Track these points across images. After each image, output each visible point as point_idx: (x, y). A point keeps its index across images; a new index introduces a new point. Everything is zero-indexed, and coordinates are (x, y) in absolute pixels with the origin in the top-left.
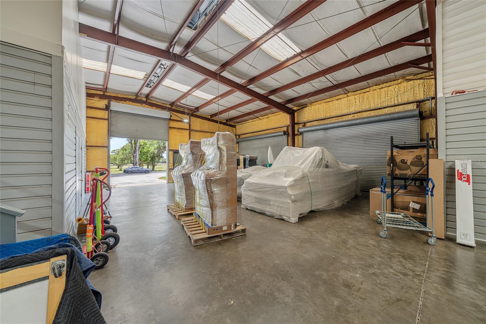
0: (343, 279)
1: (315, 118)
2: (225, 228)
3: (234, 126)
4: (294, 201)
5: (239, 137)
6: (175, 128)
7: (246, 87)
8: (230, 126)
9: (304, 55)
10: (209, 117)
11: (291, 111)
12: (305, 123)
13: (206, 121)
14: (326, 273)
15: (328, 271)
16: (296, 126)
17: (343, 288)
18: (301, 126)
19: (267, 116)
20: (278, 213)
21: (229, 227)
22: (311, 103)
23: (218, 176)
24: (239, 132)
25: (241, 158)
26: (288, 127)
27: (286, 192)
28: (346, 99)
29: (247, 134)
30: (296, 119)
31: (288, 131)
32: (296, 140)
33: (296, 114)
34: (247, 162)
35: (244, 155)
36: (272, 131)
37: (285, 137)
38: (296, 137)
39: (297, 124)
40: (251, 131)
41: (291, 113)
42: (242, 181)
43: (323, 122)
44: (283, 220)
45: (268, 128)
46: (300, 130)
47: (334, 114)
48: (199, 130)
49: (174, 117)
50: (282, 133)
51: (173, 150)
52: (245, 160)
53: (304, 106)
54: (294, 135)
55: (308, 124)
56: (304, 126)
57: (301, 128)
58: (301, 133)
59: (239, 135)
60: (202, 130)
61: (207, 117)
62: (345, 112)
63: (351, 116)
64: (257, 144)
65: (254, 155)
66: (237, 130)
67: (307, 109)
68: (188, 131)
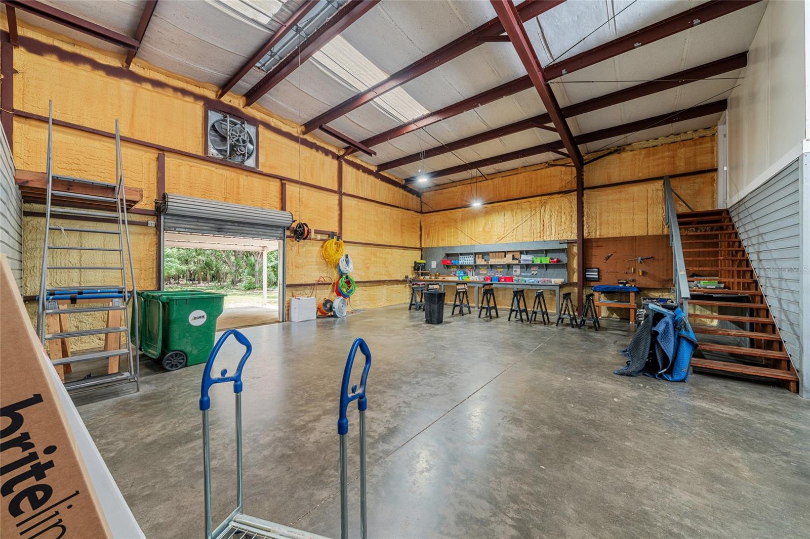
0: (522, 427)
14: (545, 434)
15: (544, 436)
17: (520, 418)
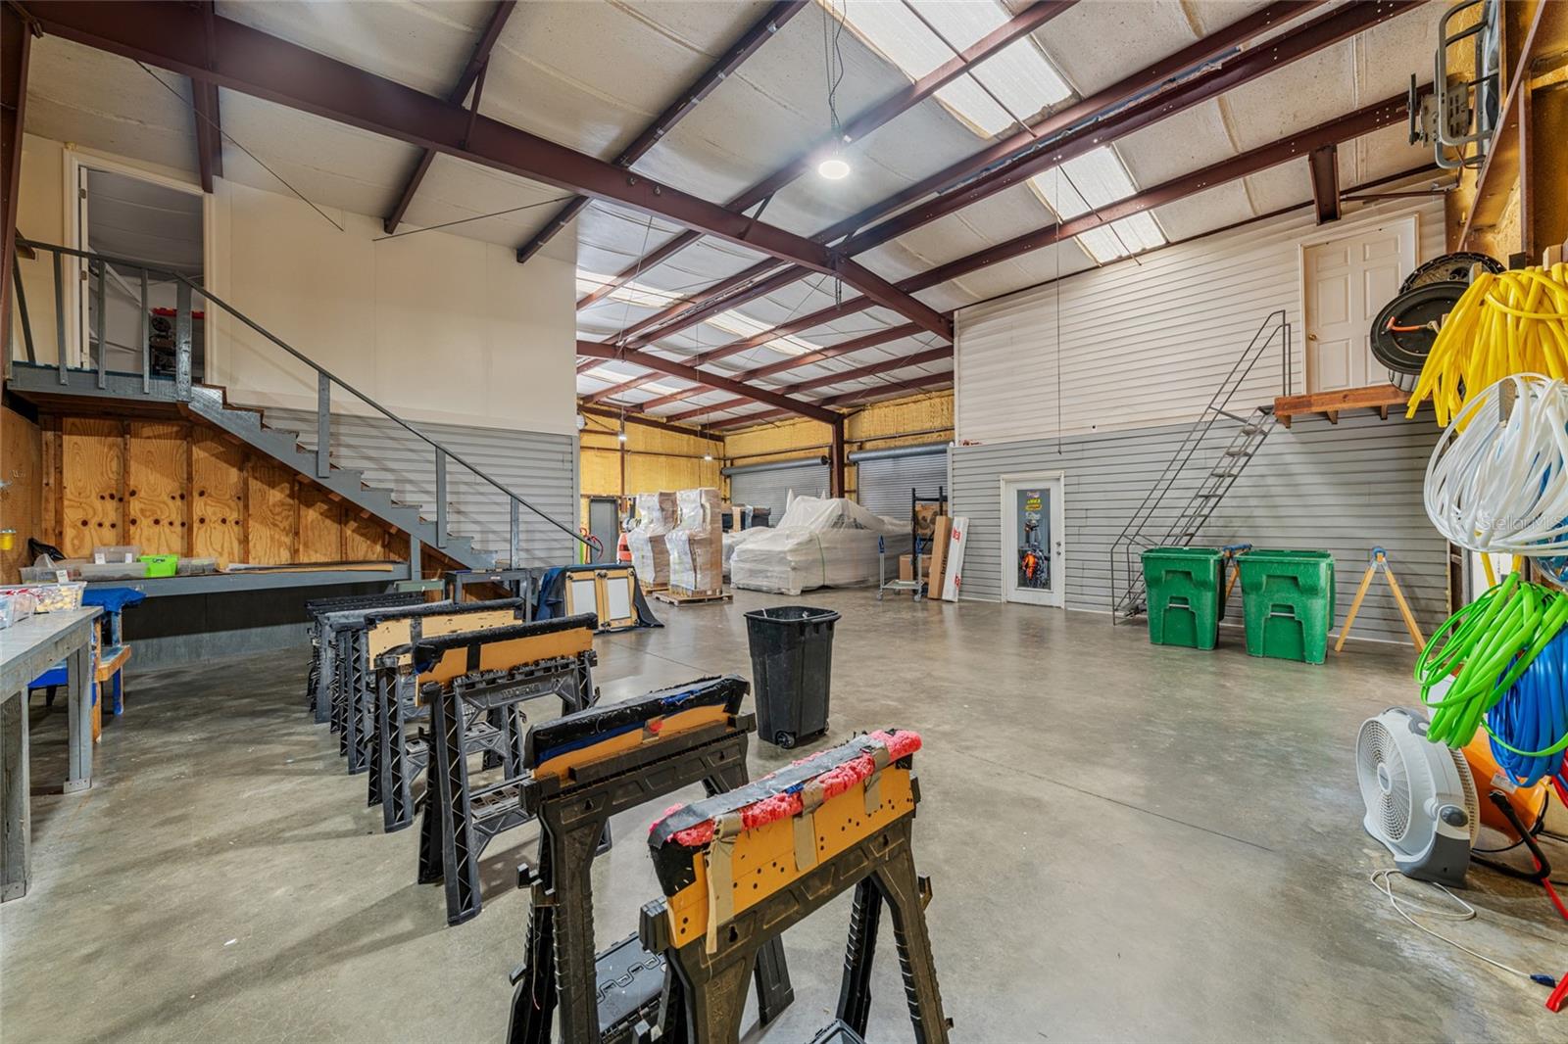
1: (879, 434)
2: (709, 593)
3: (720, 439)
4: (794, 569)
5: (732, 464)
6: (593, 448)
7: (740, 382)
8: (712, 437)
9: (830, 353)
10: (665, 420)
11: (835, 417)
12: (862, 442)
13: (658, 431)
16: (846, 446)
18: (855, 447)
19: (792, 422)
20: (777, 586)
21: (714, 591)
22: (872, 404)
23: (702, 536)
24: (731, 452)
25: (736, 512)
26: (831, 447)
27: (785, 558)
28: (927, 403)
29: (749, 457)
30: (846, 431)
31: (831, 458)
32: (846, 474)
33: (846, 421)
34: (749, 520)
35: (743, 505)
36: (802, 454)
37: (826, 469)
38: (846, 469)
39: (848, 442)
40: (759, 452)
41: (836, 421)
42: (731, 549)
43: (892, 443)
44: (782, 594)
45: (793, 446)
46: (851, 457)
47: (909, 429)
48: (642, 449)
49: (591, 426)
50: (819, 461)
51: (588, 497)
52: (743, 515)
53: (861, 408)
54: (842, 465)
55: (868, 445)
56: (861, 448)
57: (855, 453)
58: (855, 463)
59: (732, 460)
60: (649, 450)
61: (660, 420)
62: (927, 426)
63: (935, 435)
64: (769, 479)
65: (763, 506)
66: (727, 446)
67: (866, 415)
68: (619, 454)
